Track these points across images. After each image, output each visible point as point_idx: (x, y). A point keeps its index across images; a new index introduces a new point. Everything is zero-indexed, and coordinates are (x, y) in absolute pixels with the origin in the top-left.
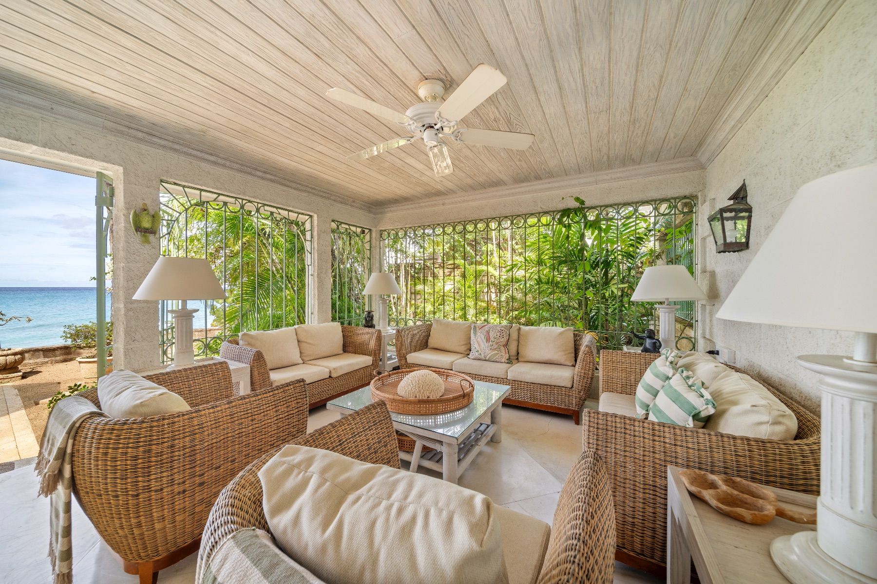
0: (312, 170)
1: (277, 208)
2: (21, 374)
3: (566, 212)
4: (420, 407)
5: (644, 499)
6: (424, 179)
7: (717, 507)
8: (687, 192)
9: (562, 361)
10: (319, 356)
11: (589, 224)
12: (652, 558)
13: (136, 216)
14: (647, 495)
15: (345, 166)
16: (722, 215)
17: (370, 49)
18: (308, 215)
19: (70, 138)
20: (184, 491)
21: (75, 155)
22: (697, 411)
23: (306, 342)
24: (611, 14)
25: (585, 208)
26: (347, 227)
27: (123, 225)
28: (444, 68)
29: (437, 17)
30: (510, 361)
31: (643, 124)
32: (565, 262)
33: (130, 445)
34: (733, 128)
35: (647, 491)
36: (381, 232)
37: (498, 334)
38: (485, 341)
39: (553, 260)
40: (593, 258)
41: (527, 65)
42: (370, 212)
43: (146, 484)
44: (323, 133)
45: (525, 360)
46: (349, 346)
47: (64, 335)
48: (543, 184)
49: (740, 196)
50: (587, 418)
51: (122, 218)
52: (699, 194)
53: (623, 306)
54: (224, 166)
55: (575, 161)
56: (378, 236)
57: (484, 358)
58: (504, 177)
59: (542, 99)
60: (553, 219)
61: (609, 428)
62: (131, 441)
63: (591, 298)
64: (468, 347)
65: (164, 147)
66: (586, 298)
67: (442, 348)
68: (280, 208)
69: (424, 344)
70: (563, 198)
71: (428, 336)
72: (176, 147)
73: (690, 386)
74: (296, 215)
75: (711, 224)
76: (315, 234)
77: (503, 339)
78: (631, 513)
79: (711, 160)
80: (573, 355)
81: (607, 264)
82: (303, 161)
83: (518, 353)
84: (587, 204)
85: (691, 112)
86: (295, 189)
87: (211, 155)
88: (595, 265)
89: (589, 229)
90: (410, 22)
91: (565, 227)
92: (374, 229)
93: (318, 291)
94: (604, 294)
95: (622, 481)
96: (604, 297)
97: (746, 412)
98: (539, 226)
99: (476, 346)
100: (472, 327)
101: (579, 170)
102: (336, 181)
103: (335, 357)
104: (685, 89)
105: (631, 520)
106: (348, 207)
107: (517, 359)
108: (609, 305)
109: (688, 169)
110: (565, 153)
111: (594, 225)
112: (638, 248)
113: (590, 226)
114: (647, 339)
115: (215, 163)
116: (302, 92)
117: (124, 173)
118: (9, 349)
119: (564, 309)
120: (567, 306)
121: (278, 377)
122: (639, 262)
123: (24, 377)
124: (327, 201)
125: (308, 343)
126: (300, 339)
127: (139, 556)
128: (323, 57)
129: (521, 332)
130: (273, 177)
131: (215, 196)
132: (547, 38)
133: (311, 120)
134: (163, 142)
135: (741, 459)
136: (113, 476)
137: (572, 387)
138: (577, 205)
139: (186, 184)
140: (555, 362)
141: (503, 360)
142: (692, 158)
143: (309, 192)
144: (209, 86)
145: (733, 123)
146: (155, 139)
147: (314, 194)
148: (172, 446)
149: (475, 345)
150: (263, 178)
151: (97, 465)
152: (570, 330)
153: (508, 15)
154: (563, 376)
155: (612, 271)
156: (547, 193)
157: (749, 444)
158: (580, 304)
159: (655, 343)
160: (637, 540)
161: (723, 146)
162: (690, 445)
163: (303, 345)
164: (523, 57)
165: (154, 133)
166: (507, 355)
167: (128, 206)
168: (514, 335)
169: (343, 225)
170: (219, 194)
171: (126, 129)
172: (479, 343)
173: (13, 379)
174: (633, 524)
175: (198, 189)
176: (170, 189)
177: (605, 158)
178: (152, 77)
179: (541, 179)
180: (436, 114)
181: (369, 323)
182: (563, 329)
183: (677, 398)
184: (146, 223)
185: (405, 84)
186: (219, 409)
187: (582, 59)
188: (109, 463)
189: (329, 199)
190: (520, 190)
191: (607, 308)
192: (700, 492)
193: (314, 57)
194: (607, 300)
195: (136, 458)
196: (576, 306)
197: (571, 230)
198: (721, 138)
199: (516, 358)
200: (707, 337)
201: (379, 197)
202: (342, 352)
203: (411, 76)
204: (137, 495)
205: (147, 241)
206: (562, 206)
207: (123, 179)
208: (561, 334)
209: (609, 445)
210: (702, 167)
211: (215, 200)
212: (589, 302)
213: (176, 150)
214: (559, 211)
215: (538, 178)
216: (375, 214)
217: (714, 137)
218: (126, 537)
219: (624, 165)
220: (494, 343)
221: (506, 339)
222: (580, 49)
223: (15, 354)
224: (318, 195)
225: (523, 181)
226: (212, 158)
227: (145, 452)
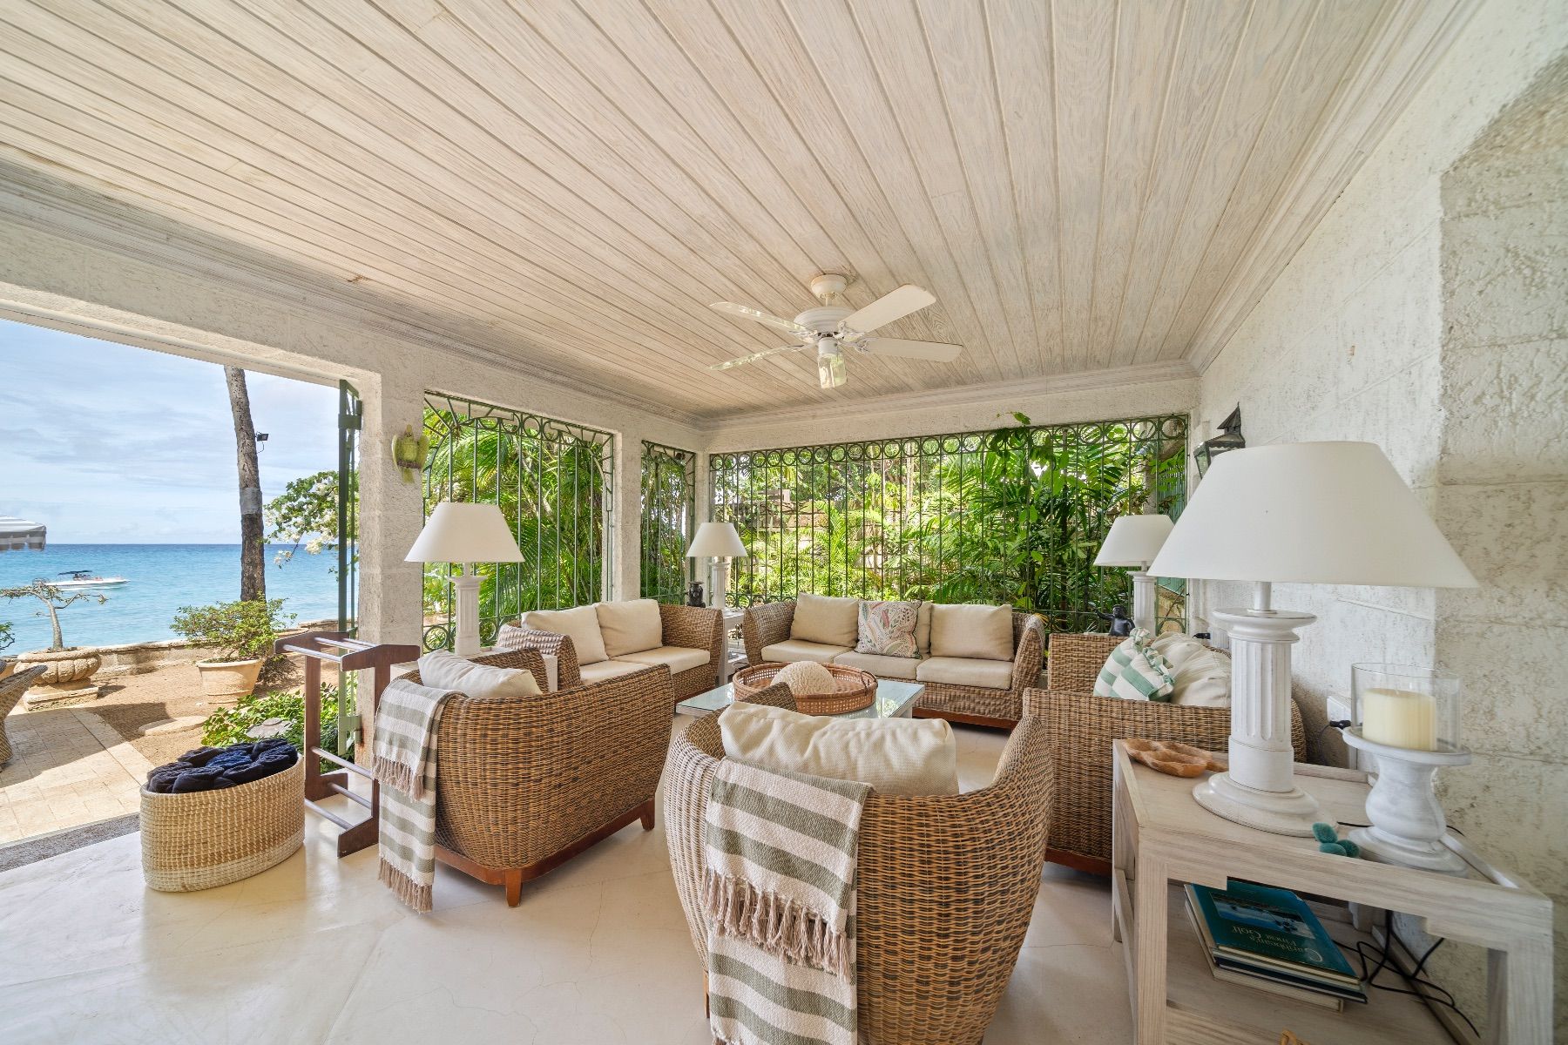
0: (624, 369)
1: (567, 424)
2: (96, 689)
3: (1002, 434)
4: (810, 706)
5: (1090, 783)
6: (792, 382)
7: (1153, 763)
8: (1174, 407)
9: (996, 654)
10: (632, 650)
11: (1035, 451)
12: (1101, 855)
13: (399, 444)
14: (1094, 778)
15: (678, 365)
16: (1208, 450)
17: (761, 246)
18: (608, 434)
19: (321, 337)
20: (560, 785)
21: (327, 360)
22: (1154, 690)
23: (612, 629)
24: (1058, 220)
25: (1030, 428)
26: (662, 450)
27: (380, 456)
28: (850, 264)
29: (853, 221)
30: (918, 655)
31: (1109, 323)
32: (1000, 505)
33: (490, 727)
34: (1227, 330)
35: (1093, 773)
36: (712, 457)
37: (901, 615)
38: (881, 625)
39: (983, 502)
40: (1043, 499)
41: (955, 263)
42: (695, 426)
43: (527, 771)
44: (662, 327)
45: (941, 654)
46: (671, 637)
47: (176, 623)
48: (967, 391)
49: (1232, 424)
50: (1028, 698)
51: (379, 446)
52: (1192, 412)
53: (1090, 575)
54: (503, 365)
55: (1015, 363)
56: (707, 463)
57: (879, 652)
58: (910, 381)
59: (973, 295)
60: (983, 442)
61: (1052, 706)
62: (490, 722)
63: (1040, 563)
64: (854, 636)
65: (430, 342)
66: (1033, 564)
67: (813, 639)
68: (569, 424)
69: (784, 633)
70: (998, 415)
71: (791, 619)
72: (447, 342)
73: (1152, 667)
74: (592, 433)
75: (1197, 461)
76: (619, 461)
77: (908, 623)
78: (1077, 801)
79: (1206, 364)
80: (1011, 645)
81: (1065, 510)
82: (620, 359)
83: (930, 645)
84: (1034, 422)
85: (1171, 310)
86: (593, 395)
87: (489, 350)
88: (1044, 510)
89: (1037, 458)
90: (818, 223)
91: (1001, 455)
92: (700, 454)
93: (623, 551)
94: (1061, 556)
95: (1066, 764)
96: (1060, 561)
97: (1204, 687)
98: (962, 453)
99: (868, 633)
100: (861, 605)
101: (1022, 374)
102: (654, 382)
103: (654, 651)
104: (1158, 287)
105: (1075, 809)
106: (664, 420)
107: (929, 653)
108: (1068, 574)
109: (1173, 377)
110: (1001, 353)
111: (1045, 453)
112: (1113, 484)
113: (1038, 454)
114: (1116, 620)
115: (492, 363)
116: (655, 284)
117: (382, 382)
118: (74, 649)
119: (998, 579)
120: (1002, 576)
121: (589, 675)
122: (1118, 504)
123: (100, 695)
124: (636, 412)
125: (616, 630)
126: (604, 624)
127: (508, 861)
128: (699, 252)
129: (934, 613)
130: (565, 379)
131: (488, 409)
132: (982, 238)
133: (653, 313)
134: (430, 337)
135: (1189, 729)
136: (492, 760)
137: (1011, 688)
138: (1019, 424)
139: (453, 394)
140: (986, 656)
141: (909, 654)
142: (1182, 360)
143: (612, 399)
144: (535, 278)
145: (1226, 325)
146: (421, 333)
147: (619, 402)
148: (551, 730)
149: (864, 631)
150: (552, 381)
151: (475, 749)
152: (1007, 608)
153: (937, 219)
154: (997, 674)
155: (1072, 521)
156: (975, 404)
157: (1196, 713)
158: (1022, 573)
159: (1126, 625)
160: (1083, 834)
161: (1217, 349)
162: (1138, 718)
163: (608, 633)
164: (951, 255)
165: (421, 324)
166: (915, 646)
167: (388, 432)
168: (925, 618)
169: (656, 448)
170: (493, 407)
171: (387, 321)
172: (871, 630)
173: (84, 698)
174: (1079, 815)
175: (465, 400)
176: (434, 401)
177: (1059, 360)
178: (463, 266)
179: (964, 383)
180: (841, 324)
181: (696, 600)
182: (996, 608)
183: (1135, 679)
184: (410, 455)
185: (795, 278)
186: (591, 691)
187: (1024, 258)
188: (488, 746)
189: (639, 408)
190: (935, 398)
191: (1064, 579)
192: (1139, 754)
193: (687, 251)
194: (1064, 566)
195: (516, 741)
196: (1017, 575)
197: (1009, 459)
198: (1214, 341)
199: (927, 651)
200: (1201, 616)
201: (714, 405)
202: (661, 645)
203: (804, 269)
204: (517, 784)
205: (411, 480)
206: (996, 425)
207: (380, 391)
208: (995, 614)
209: (1053, 725)
210: (1195, 374)
211: (487, 416)
212: (1036, 569)
213: (445, 347)
214: (992, 432)
215: (961, 382)
216: (702, 429)
217: (1206, 338)
218: (498, 835)
219: (1086, 368)
220: (895, 629)
221: (912, 623)
222: (1022, 249)
223: (87, 656)
224: (624, 403)
225: (937, 386)
226: (489, 356)
227: (525, 734)
